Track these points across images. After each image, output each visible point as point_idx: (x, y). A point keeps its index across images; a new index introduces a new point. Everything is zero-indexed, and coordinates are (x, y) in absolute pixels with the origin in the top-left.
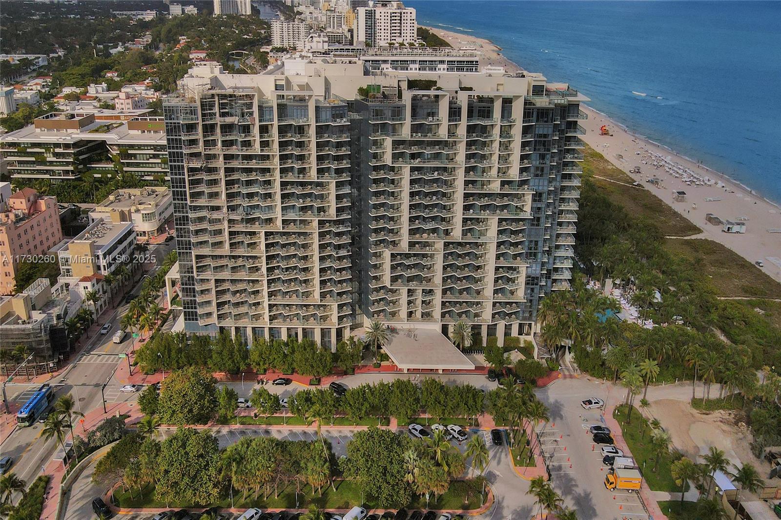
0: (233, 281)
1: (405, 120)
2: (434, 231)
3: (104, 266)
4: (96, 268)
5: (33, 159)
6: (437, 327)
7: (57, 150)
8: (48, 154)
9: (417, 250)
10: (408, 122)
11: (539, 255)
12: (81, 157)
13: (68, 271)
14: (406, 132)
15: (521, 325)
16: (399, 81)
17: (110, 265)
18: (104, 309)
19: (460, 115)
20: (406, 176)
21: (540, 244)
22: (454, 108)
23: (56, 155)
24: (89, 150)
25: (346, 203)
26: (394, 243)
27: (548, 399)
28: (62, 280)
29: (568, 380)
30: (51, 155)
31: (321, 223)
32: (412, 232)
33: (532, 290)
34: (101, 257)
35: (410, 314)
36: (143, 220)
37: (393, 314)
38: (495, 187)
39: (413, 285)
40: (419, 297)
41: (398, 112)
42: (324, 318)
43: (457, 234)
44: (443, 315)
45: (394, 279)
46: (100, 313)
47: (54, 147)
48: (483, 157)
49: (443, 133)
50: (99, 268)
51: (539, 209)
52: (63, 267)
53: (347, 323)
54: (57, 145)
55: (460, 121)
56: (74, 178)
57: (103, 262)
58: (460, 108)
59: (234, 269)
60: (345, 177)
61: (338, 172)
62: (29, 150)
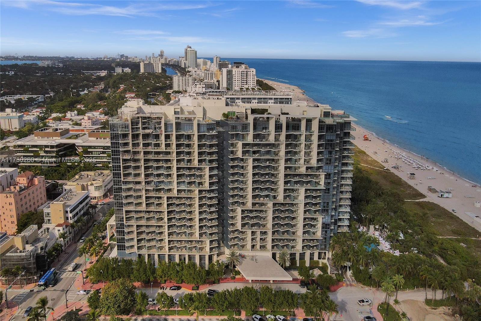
0: (147, 226)
1: (250, 132)
2: (267, 196)
3: (71, 217)
4: (66, 218)
5: (32, 154)
6: (269, 255)
7: (47, 149)
8: (41, 152)
9: (257, 208)
10: (251, 133)
11: (330, 211)
12: (60, 153)
13: (49, 220)
14: (250, 139)
15: (320, 253)
16: (246, 109)
17: (74, 216)
18: (69, 243)
19: (281, 129)
20: (250, 164)
21: (330, 204)
22: (278, 125)
23: (46, 152)
24: (65, 149)
25: (215, 180)
26: (243, 204)
27: (337, 298)
28: (45, 226)
29: (349, 288)
30: (43, 152)
31: (200, 192)
32: (254, 197)
33: (326, 232)
34: (69, 212)
35: (253, 246)
36: (95, 190)
37: (243, 246)
38: (303, 170)
39: (254, 229)
40: (258, 236)
41: (245, 127)
42: (201, 249)
43: (280, 198)
44: (273, 247)
45: (243, 225)
46: (67, 246)
47: (45, 148)
48: (296, 153)
49: (271, 139)
50: (67, 218)
51: (329, 183)
52: (46, 218)
53: (215, 252)
54: (47, 146)
55: (282, 132)
56: (55, 165)
57: (70, 215)
58: (282, 125)
59: (148, 219)
60: (215, 165)
61: (211, 161)
62: (30, 149)
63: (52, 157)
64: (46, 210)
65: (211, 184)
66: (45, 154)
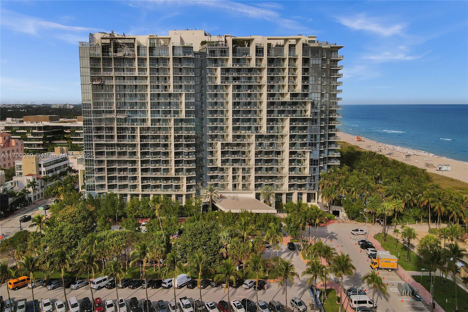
0: (119, 162)
1: (229, 57)
2: (249, 128)
3: (44, 171)
4: (38, 173)
5: (20, 137)
6: (253, 196)
7: (34, 131)
8: (29, 134)
9: (238, 141)
10: (231, 57)
11: (318, 145)
12: (48, 136)
13: (21, 174)
14: (229, 64)
15: (309, 195)
16: (225, 36)
17: (48, 172)
18: (41, 198)
19: (263, 53)
20: (230, 91)
21: (318, 137)
22: (259, 48)
23: (33, 134)
24: (54, 133)
25: (192, 108)
26: (223, 136)
27: (327, 231)
28: (15, 179)
29: (341, 224)
30: (30, 134)
31: (176, 121)
32: (235, 129)
33: (315, 169)
34: (42, 166)
35: (235, 186)
36: (78, 163)
37: (223, 186)
38: (287, 98)
39: (236, 166)
40: (240, 173)
41: (224, 52)
42: (178, 187)
43: (264, 131)
44: (256, 186)
45: (224, 162)
46: (37, 200)
47: (33, 130)
48: (279, 79)
49: (253, 64)
50: (40, 173)
51: (316, 113)
52: (17, 171)
53: (193, 192)
54: (34, 128)
55: (263, 56)
56: (43, 148)
57: (43, 169)
58: (263, 48)
59: (120, 154)
60: (192, 91)
61: (188, 87)
62: (17, 131)
63: (40, 140)
64: (18, 163)
65: (187, 112)
66: (32, 137)
